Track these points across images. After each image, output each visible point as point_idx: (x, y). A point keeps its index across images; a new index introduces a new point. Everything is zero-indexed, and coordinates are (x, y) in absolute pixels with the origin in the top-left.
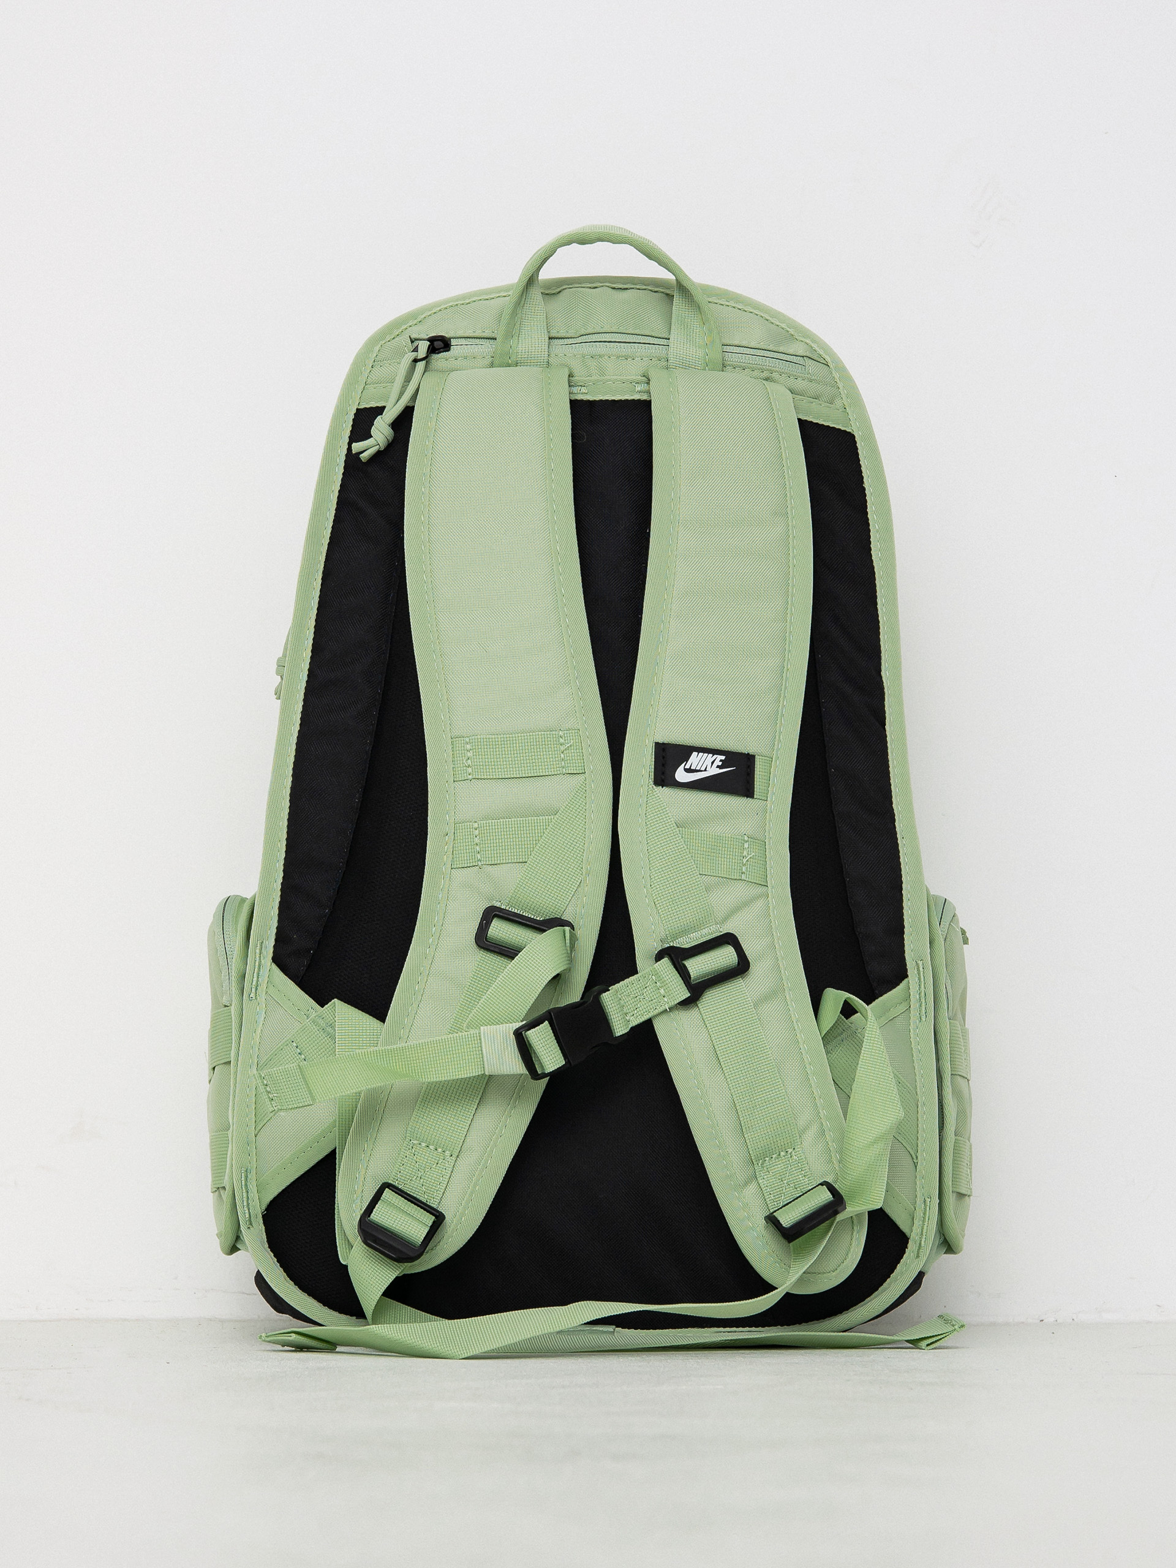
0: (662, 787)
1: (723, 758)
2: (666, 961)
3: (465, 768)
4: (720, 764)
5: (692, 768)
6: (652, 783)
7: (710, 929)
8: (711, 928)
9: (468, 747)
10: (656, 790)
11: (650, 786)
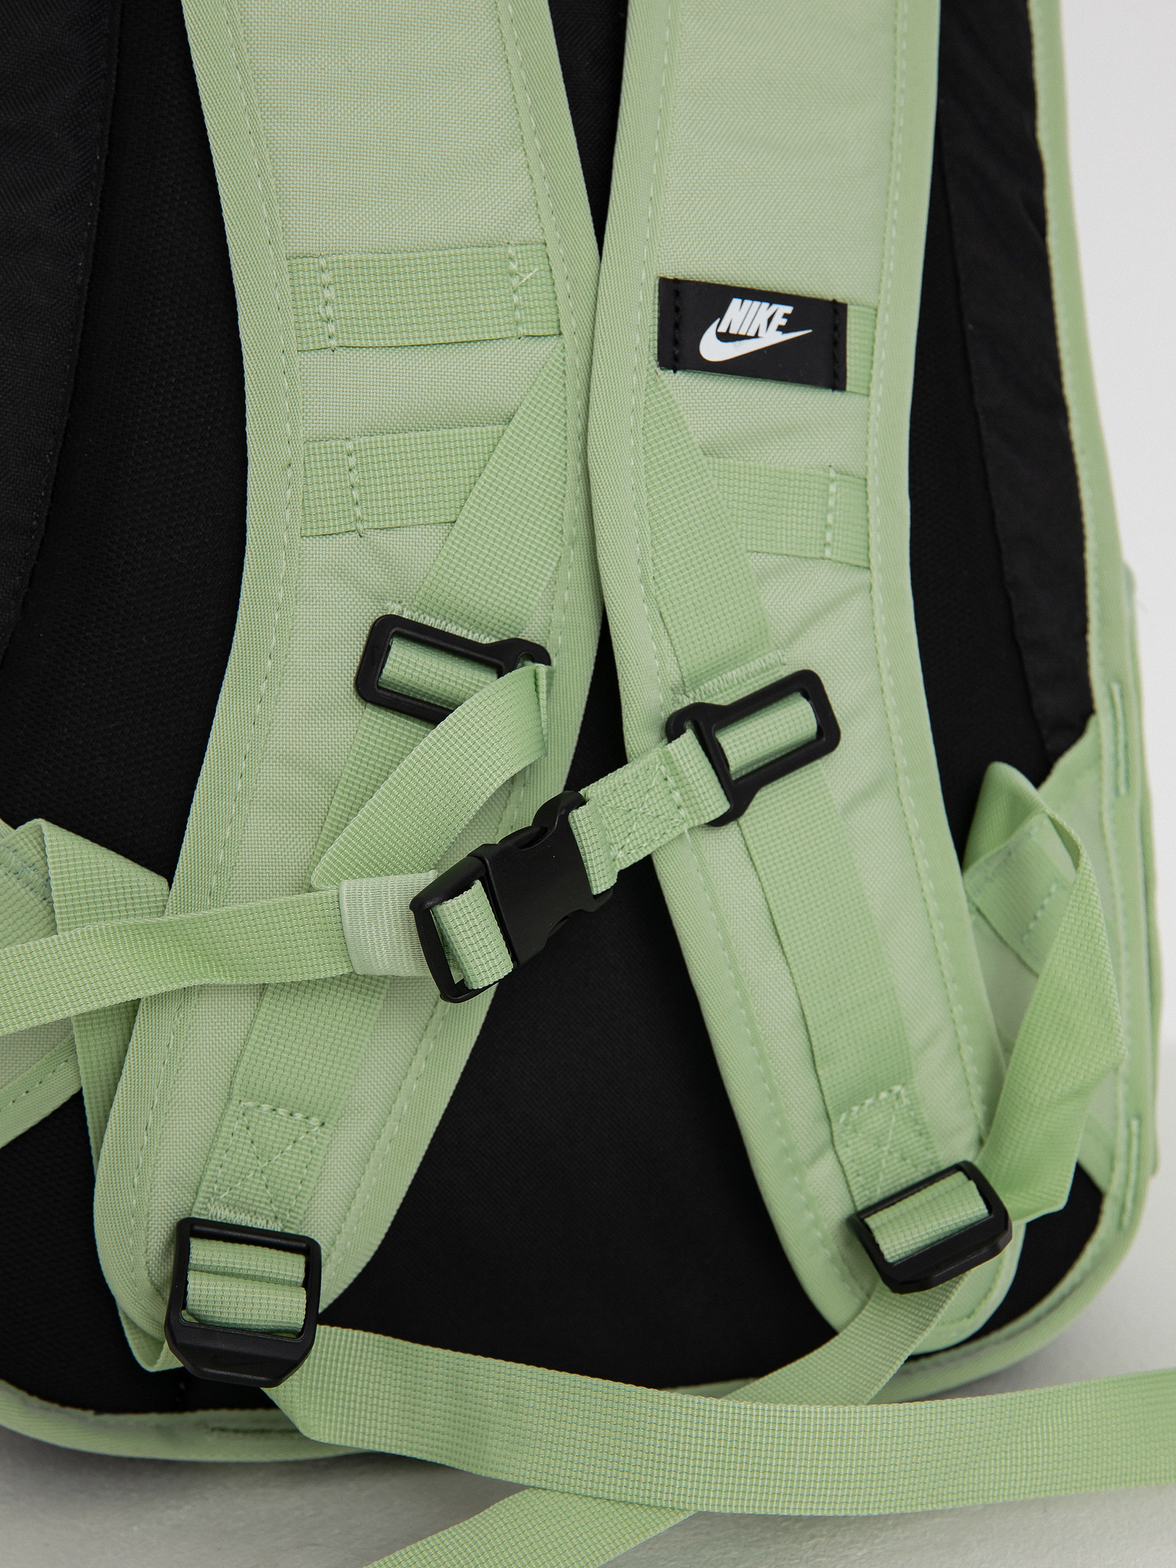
0: (675, 372)
1: (789, 310)
2: (688, 738)
3: (320, 324)
4: (784, 322)
5: (731, 332)
6: (655, 363)
7: (765, 661)
8: (766, 657)
9: (326, 277)
10: (663, 378)
11: (652, 371)
